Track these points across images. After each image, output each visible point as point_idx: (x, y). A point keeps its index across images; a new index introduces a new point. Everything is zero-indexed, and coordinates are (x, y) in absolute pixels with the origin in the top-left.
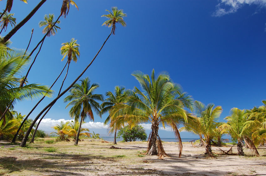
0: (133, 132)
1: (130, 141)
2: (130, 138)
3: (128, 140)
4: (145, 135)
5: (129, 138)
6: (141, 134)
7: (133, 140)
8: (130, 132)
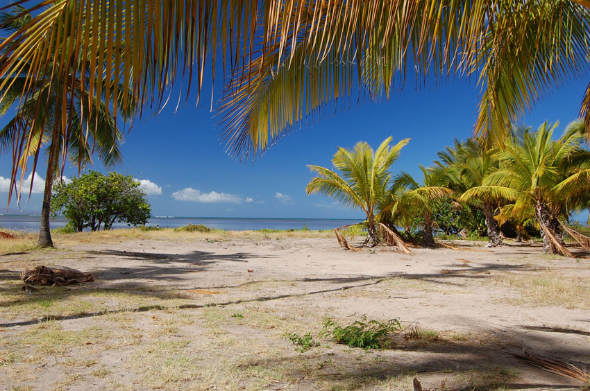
0: (102, 198)
1: (94, 229)
2: (94, 220)
3: (87, 226)
4: (144, 209)
5: (88, 219)
6: (134, 205)
7: (103, 224)
8: (94, 198)
